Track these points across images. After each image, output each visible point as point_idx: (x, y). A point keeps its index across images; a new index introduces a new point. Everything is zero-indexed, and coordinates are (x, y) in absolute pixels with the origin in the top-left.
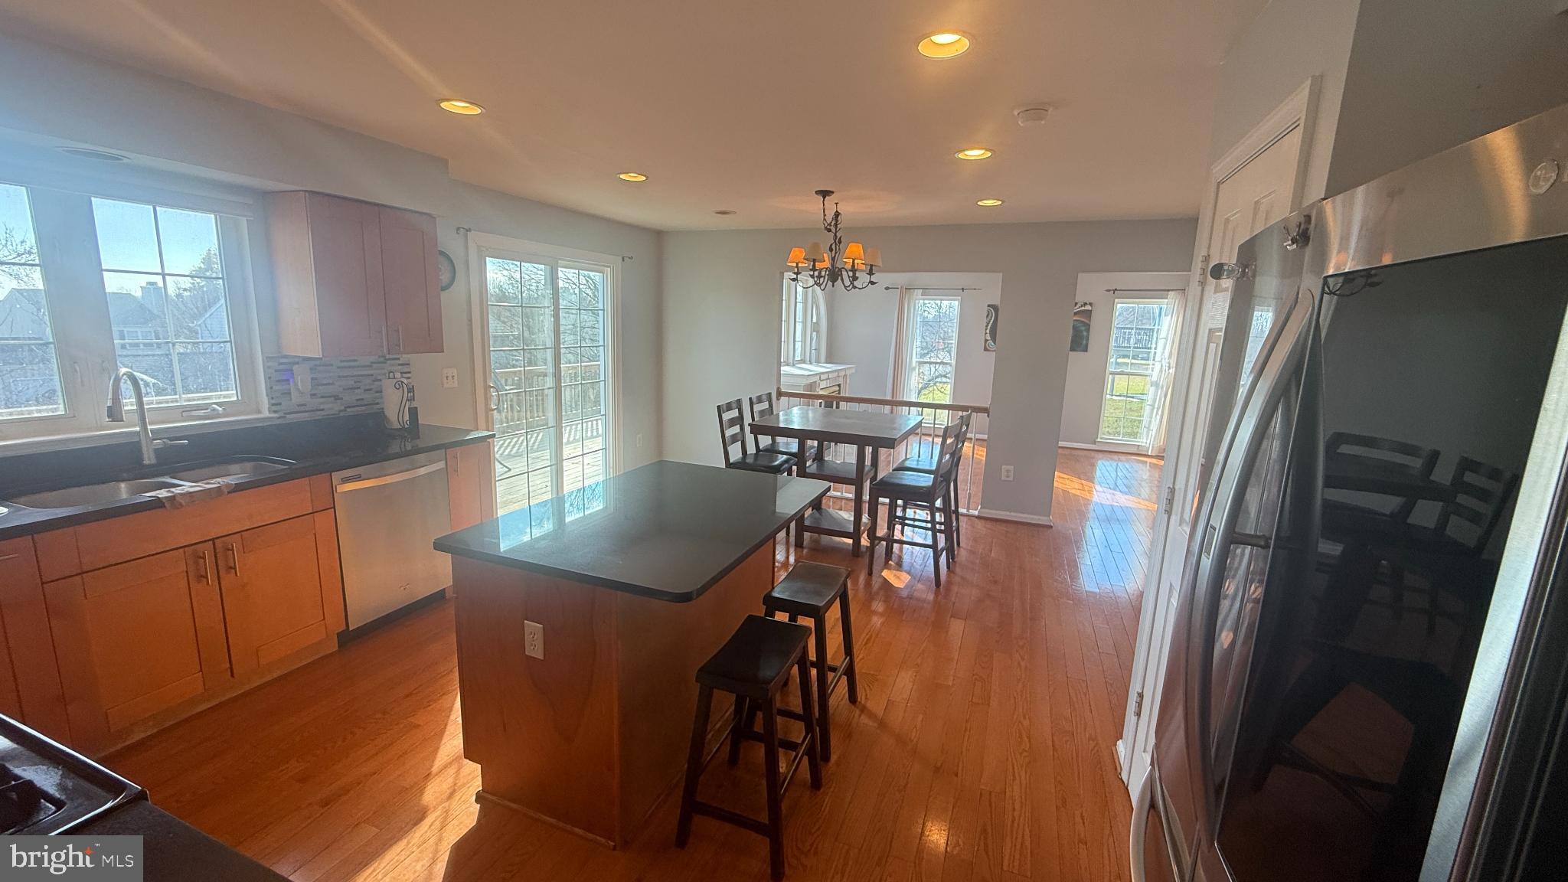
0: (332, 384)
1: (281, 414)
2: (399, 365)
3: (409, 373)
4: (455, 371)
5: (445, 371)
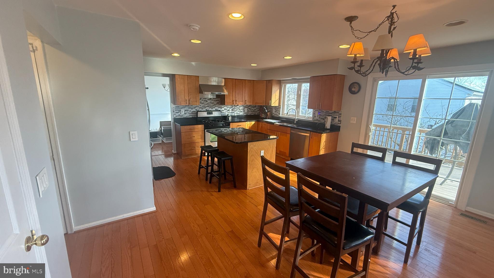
0: (323, 116)
1: (314, 120)
2: (339, 114)
3: (341, 116)
4: (356, 118)
5: (352, 118)
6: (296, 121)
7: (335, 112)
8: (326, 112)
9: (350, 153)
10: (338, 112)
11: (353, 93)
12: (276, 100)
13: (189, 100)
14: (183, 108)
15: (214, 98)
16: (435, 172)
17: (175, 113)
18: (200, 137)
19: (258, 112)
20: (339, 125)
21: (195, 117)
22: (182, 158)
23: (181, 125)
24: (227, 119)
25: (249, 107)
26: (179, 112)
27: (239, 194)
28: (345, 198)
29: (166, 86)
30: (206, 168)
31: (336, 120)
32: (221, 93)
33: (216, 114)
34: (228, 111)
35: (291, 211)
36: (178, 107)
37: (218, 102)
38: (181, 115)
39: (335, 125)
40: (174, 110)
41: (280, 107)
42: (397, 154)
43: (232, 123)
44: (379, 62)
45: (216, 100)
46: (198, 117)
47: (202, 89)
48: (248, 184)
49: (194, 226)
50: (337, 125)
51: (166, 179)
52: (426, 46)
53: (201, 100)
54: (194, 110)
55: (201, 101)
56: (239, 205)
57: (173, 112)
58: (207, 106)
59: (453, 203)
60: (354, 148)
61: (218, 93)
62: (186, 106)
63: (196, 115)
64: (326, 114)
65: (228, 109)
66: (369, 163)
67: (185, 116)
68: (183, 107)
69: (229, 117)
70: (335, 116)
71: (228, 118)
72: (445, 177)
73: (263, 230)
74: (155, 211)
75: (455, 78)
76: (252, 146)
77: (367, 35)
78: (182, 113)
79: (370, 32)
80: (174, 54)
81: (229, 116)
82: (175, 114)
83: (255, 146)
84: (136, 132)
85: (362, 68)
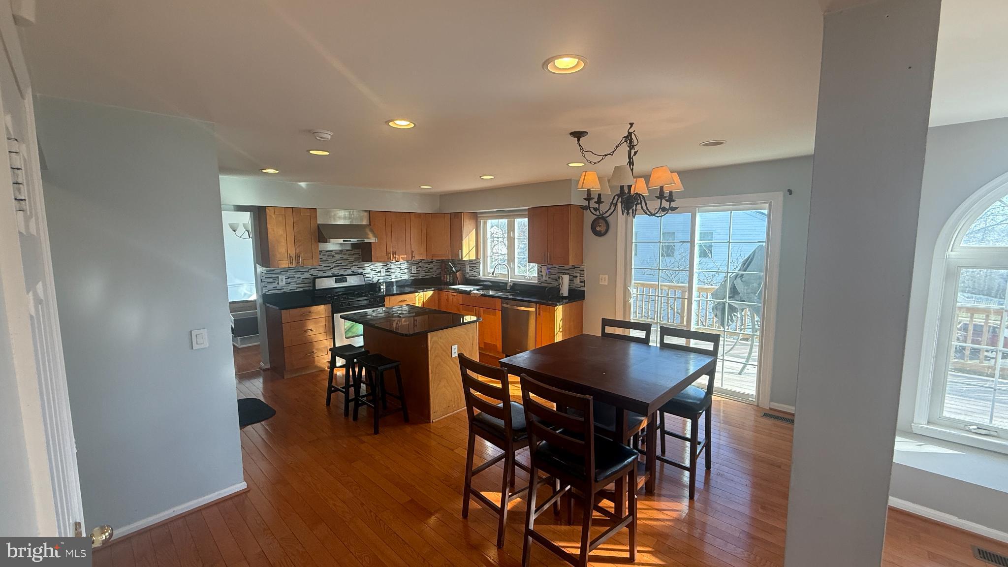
0: (555, 275)
1: (540, 282)
2: (580, 270)
3: (583, 274)
4: (607, 276)
5: (601, 276)
6: (510, 286)
7: (573, 267)
8: (560, 268)
9: (601, 336)
10: (579, 266)
11: (599, 234)
12: (470, 249)
13: (297, 257)
14: (282, 273)
15: (347, 250)
16: (714, 353)
17: (266, 283)
18: (322, 330)
19: (438, 272)
20: (582, 289)
21: (309, 290)
22: (285, 378)
23: (281, 309)
24: (377, 289)
25: (420, 264)
26: (274, 281)
27: (415, 433)
28: (589, 401)
29: (237, 228)
30: (344, 390)
31: (577, 281)
32: (364, 240)
33: (352, 281)
34: (379, 274)
35: (514, 440)
36: (271, 272)
37: (357, 256)
38: (279, 287)
39: (576, 289)
40: (264, 278)
41: (479, 261)
42: (665, 331)
43: (388, 297)
44: (620, 199)
45: (353, 252)
46: (317, 288)
47: (323, 233)
48: (431, 412)
49: (335, 505)
50: (579, 289)
51: (255, 424)
52: (673, 182)
53: (322, 254)
54: (307, 275)
55: (321, 256)
56: (419, 454)
57: (262, 282)
58: (335, 266)
59: (754, 400)
60: (606, 327)
61: (358, 241)
62: (290, 269)
63: (311, 285)
64: (560, 271)
65: (378, 270)
66: (634, 349)
67: (288, 289)
68: (282, 270)
69: (381, 285)
70: (575, 274)
71: (380, 287)
72: (744, 361)
73: (470, 486)
74: (246, 490)
75: (731, 212)
76: (435, 338)
77: (603, 159)
78: (280, 284)
79: (606, 155)
80: (267, 170)
81: (380, 283)
82: (266, 286)
83: (440, 338)
84: (204, 332)
85: (600, 205)
